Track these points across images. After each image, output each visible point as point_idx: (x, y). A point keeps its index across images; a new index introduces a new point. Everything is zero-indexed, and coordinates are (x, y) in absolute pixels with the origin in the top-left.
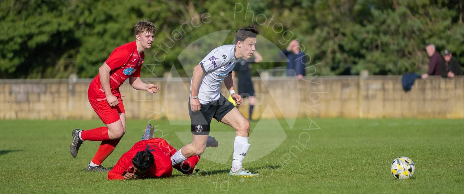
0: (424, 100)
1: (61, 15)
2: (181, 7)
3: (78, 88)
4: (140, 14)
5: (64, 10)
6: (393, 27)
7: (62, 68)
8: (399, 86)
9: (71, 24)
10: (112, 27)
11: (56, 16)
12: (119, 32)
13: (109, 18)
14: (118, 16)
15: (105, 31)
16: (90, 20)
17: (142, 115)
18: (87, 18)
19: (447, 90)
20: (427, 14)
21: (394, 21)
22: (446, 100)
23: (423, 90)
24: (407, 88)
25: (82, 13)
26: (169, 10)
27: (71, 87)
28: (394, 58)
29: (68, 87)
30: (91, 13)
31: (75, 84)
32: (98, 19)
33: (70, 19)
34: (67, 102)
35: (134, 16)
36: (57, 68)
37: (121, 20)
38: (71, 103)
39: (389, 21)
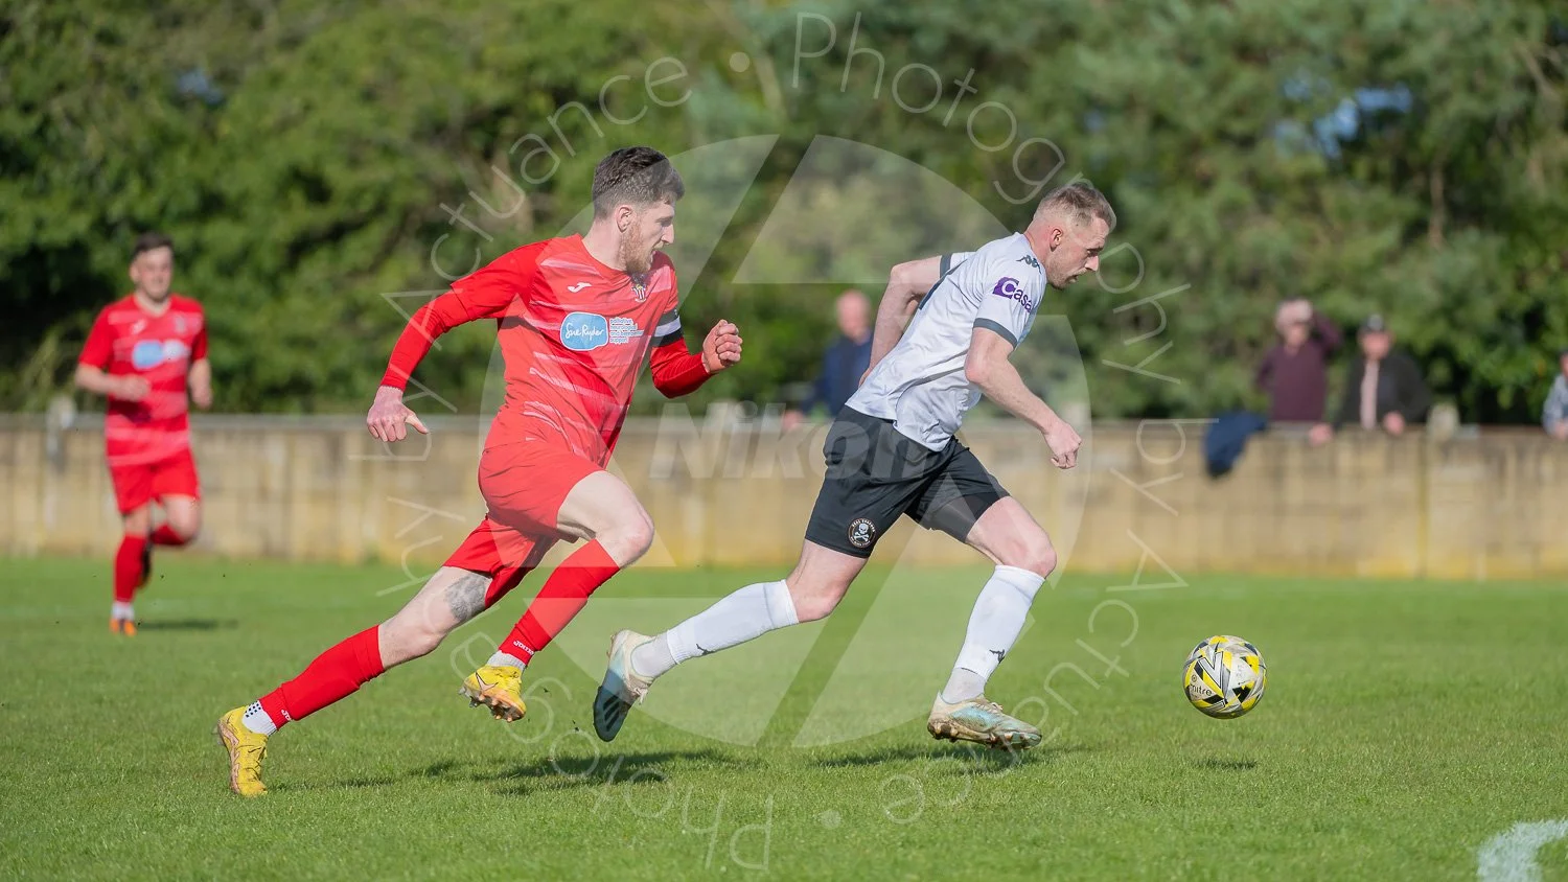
0: (1280, 510)
1: (44, 192)
2: (465, 169)
3: (77, 448)
4: (318, 191)
5: (57, 174)
6: (1194, 255)
7: (46, 378)
8: (1193, 458)
9: (80, 224)
10: (223, 235)
11: (27, 195)
12: (246, 253)
13: (212, 205)
14: (245, 196)
15: (198, 250)
16: (145, 210)
17: (299, 543)
18: (134, 201)
19: (1359, 476)
20: (1314, 208)
21: (1198, 229)
22: (1355, 513)
23: (1276, 475)
24: (1219, 466)
25: (119, 186)
26: (422, 178)
27: (52, 444)
28: (1196, 358)
29: (43, 445)
30: (149, 183)
31: (65, 435)
32: (174, 208)
33: (78, 205)
34: (40, 495)
35: (297, 196)
36: (27, 375)
37: (255, 210)
38: (51, 499)
39: (1180, 231)
